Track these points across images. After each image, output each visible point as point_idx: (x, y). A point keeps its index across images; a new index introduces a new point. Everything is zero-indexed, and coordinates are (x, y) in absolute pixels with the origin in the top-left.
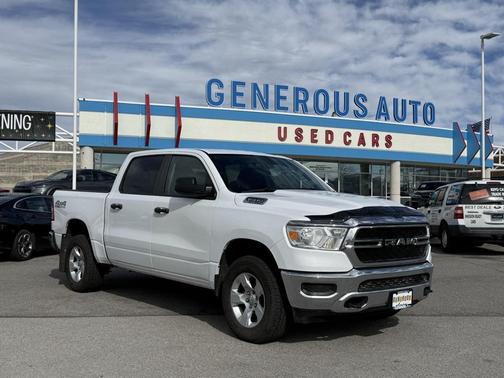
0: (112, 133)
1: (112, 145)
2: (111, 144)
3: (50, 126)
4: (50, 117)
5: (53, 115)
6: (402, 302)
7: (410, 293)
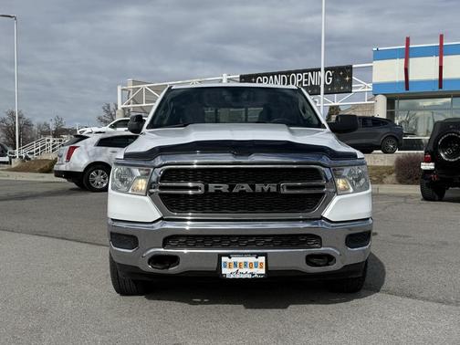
0: (403, 79)
1: (404, 91)
2: (402, 90)
3: (347, 79)
4: (347, 71)
5: (350, 68)
6: (244, 270)
7: (262, 259)
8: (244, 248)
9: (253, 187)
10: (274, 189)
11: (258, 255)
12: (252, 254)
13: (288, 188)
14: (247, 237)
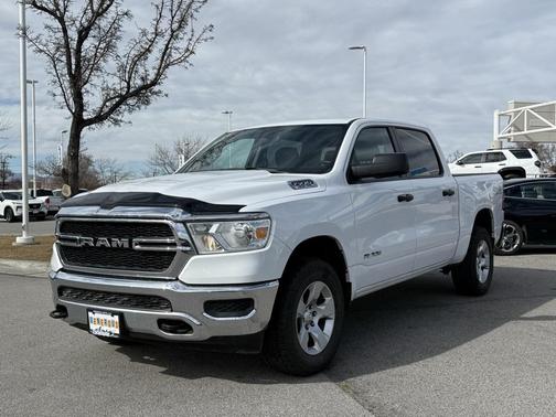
6: (105, 328)
7: (116, 318)
8: (108, 304)
9: (110, 241)
10: (126, 245)
11: (113, 313)
12: (108, 312)
13: (141, 244)
14: (109, 294)
